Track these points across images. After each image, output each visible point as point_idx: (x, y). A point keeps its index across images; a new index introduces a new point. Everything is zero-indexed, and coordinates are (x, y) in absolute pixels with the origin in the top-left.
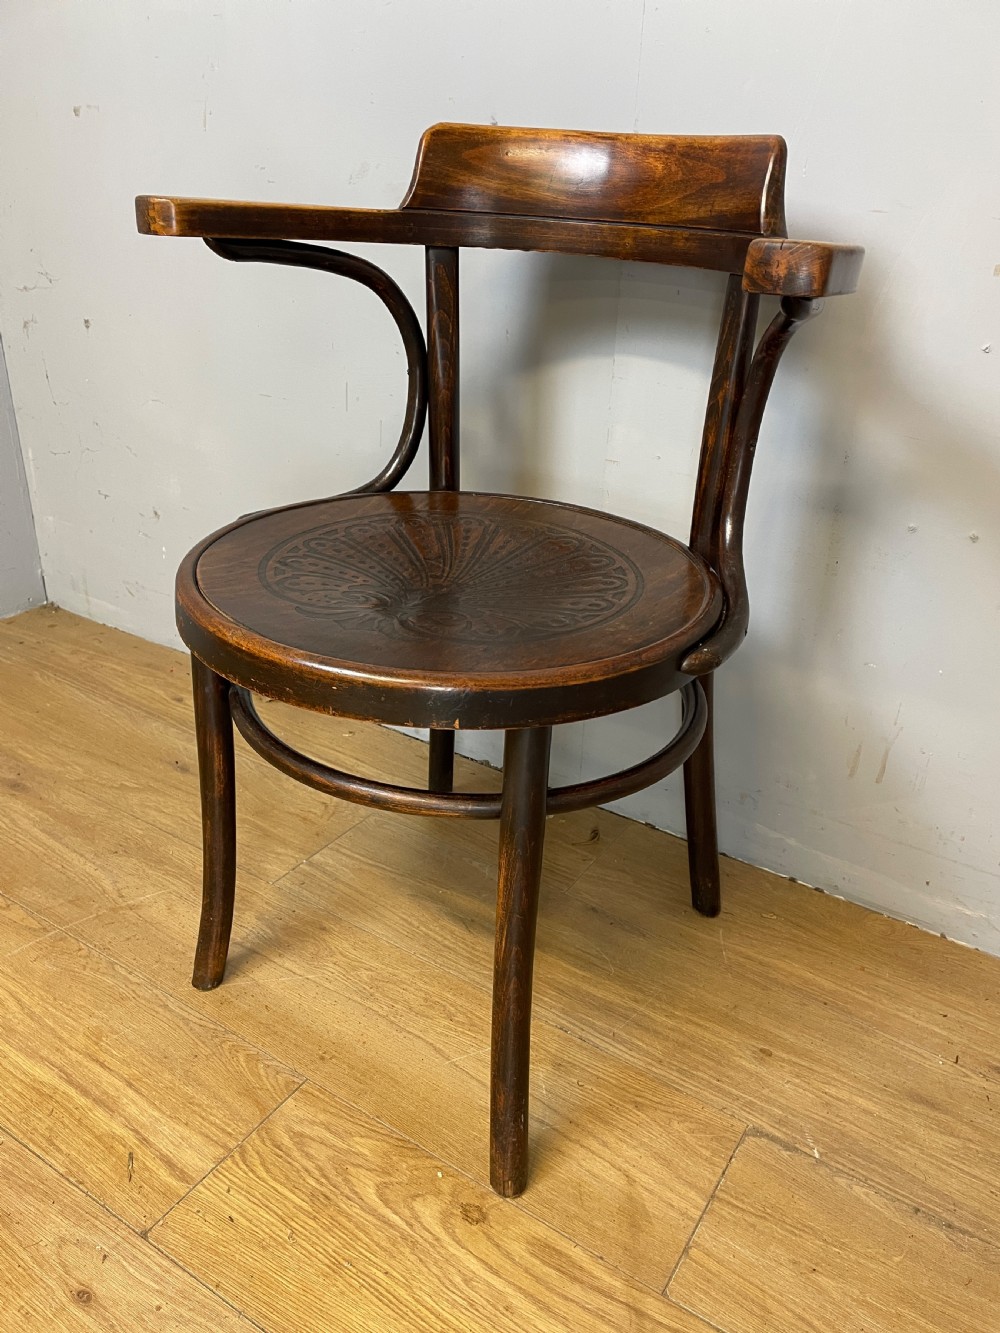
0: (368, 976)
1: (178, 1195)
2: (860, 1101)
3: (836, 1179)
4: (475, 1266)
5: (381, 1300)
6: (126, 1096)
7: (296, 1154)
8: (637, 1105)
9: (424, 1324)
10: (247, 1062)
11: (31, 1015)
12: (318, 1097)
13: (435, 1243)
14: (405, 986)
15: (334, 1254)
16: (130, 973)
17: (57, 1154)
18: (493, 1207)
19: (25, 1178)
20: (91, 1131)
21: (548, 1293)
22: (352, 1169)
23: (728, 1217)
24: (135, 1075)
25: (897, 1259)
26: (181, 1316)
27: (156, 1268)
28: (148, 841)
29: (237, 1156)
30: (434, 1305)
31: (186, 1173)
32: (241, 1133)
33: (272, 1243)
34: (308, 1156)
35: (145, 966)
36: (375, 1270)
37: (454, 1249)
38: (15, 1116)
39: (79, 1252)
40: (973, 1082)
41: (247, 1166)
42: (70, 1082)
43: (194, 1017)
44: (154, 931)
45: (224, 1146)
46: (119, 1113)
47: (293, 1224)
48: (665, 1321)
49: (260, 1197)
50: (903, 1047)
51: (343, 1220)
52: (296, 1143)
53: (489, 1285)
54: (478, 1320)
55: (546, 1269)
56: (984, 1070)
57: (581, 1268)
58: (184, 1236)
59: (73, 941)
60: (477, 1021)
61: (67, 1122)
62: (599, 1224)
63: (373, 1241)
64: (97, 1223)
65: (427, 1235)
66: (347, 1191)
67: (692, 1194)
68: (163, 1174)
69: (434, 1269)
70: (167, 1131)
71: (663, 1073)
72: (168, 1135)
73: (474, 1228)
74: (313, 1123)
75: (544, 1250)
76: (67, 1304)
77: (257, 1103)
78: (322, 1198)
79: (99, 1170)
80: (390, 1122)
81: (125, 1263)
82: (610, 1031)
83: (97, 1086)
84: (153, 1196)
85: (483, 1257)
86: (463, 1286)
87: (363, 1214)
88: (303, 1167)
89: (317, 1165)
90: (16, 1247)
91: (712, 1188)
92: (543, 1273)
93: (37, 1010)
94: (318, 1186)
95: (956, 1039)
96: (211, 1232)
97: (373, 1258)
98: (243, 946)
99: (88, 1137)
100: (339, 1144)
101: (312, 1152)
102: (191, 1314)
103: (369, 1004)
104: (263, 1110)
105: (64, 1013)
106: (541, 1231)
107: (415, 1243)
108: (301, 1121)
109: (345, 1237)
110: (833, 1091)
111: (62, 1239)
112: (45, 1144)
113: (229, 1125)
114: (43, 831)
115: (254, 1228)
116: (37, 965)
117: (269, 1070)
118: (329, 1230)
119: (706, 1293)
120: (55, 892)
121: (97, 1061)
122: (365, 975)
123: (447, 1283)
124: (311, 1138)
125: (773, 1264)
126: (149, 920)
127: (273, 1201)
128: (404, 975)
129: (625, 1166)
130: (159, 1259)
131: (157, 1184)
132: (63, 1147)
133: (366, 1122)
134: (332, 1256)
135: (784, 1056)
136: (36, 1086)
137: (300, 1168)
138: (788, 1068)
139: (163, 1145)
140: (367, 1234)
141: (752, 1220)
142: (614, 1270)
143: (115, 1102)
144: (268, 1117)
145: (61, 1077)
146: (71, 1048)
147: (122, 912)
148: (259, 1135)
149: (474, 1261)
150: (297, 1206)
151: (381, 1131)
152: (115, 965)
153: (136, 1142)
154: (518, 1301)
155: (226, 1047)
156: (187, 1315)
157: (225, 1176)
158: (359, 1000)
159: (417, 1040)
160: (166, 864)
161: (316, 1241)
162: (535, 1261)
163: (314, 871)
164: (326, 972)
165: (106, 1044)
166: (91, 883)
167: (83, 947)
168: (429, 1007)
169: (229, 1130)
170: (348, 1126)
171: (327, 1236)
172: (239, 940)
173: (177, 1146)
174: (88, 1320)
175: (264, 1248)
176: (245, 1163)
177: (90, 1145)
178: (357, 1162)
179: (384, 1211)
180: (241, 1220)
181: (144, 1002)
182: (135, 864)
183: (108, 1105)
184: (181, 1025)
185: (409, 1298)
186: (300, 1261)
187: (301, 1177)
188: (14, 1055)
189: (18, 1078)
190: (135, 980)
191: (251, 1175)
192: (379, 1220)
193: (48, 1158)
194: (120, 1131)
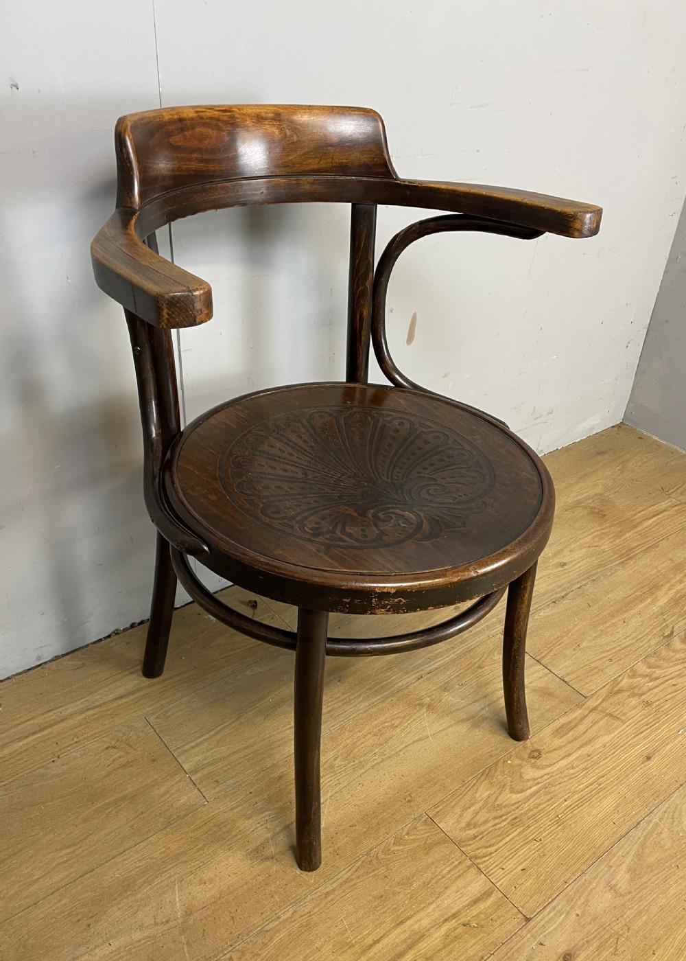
0: (341, 761)
1: (502, 897)
4: (564, 762)
5: (580, 806)
6: (412, 925)
7: (482, 829)
8: (480, 667)
10: (401, 845)
12: (441, 810)
13: (550, 775)
14: (358, 743)
16: (279, 918)
18: (532, 746)
20: (439, 951)
21: (582, 738)
22: (498, 802)
23: (549, 661)
24: (393, 919)
25: (576, 619)
26: (583, 903)
27: (552, 914)
28: (86, 895)
29: (477, 861)
30: (584, 785)
31: (484, 892)
32: (461, 856)
33: (541, 851)
34: (486, 822)
35: (273, 906)
36: (563, 805)
37: (554, 768)
41: (486, 856)
43: (346, 874)
44: (231, 897)
45: (469, 867)
46: (427, 931)
47: (530, 838)
48: (599, 702)
49: (510, 852)
51: (531, 813)
52: (475, 827)
53: (576, 759)
55: (570, 734)
57: (571, 722)
58: (531, 897)
60: (401, 715)
62: (547, 707)
63: (546, 802)
64: (516, 948)
65: (545, 777)
66: (513, 808)
68: (482, 906)
69: (566, 779)
70: (450, 901)
71: (462, 649)
72: (452, 900)
73: (544, 756)
74: (461, 816)
75: (559, 732)
77: (438, 844)
78: (515, 821)
79: (473, 946)
80: (468, 777)
81: (547, 932)
83: (396, 946)
84: (499, 913)
85: (560, 757)
86: (575, 770)
87: (529, 803)
88: (493, 826)
89: (493, 819)
92: (570, 737)
94: (508, 821)
96: (531, 881)
97: (555, 805)
98: (278, 833)
99: (444, 953)
100: (478, 805)
101: (483, 820)
102: (582, 898)
103: (369, 766)
104: (445, 842)
106: (548, 731)
107: (549, 784)
108: (458, 822)
109: (542, 814)
113: (453, 862)
115: (530, 858)
117: (412, 833)
118: (537, 822)
119: (587, 683)
121: (371, 946)
123: (573, 776)
124: (472, 819)
125: (575, 656)
126: (213, 900)
127: (514, 846)
130: (545, 913)
131: (490, 910)
133: (466, 788)
134: (553, 823)
137: (493, 828)
139: (461, 904)
140: (541, 804)
141: (552, 654)
142: (572, 710)
143: (416, 934)
144: (451, 840)
147: (191, 922)
148: (464, 846)
149: (562, 762)
150: (520, 834)
151: (474, 782)
152: (265, 929)
153: (454, 921)
154: (585, 750)
155: (383, 856)
156: (582, 900)
157: (492, 869)
158: (363, 771)
159: (408, 748)
160: (134, 882)
161: (542, 829)
162: (565, 737)
163: (205, 772)
164: (329, 784)
165: (355, 938)
166: (131, 949)
167: (228, 956)
168: (381, 735)
169: (456, 863)
170: (466, 798)
171: (540, 823)
172: (269, 835)
173: (463, 896)
174: (583, 956)
175: (544, 855)
176: (483, 857)
177: (451, 952)
178: (494, 799)
179: (528, 793)
180: (524, 864)
181: (317, 909)
182: (119, 909)
183: (419, 937)
184: (351, 884)
185: (581, 793)
186: (554, 839)
187: (499, 829)
190: (288, 914)
191: (492, 855)
192: (532, 797)
194: (443, 930)
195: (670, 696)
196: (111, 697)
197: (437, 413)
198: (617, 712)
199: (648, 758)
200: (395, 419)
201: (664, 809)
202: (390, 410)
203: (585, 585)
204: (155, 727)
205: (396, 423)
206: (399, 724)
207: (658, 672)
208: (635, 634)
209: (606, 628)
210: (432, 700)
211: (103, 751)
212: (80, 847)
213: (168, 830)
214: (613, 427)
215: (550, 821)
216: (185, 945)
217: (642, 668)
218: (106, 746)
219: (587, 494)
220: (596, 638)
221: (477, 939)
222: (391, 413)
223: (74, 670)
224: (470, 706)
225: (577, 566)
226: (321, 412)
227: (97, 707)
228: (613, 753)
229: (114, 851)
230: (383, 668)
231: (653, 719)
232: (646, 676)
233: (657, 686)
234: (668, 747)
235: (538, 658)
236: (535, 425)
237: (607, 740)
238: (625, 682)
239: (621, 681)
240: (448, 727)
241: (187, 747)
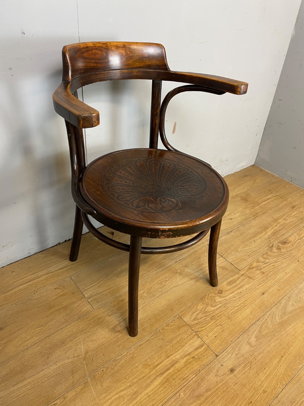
0: (146, 294)
1: (207, 347)
4: (231, 295)
5: (237, 312)
6: (173, 358)
7: (200, 321)
8: (199, 258)
10: (168, 327)
11: (130, 386)
12: (184, 313)
13: (226, 300)
14: (153, 287)
16: (121, 355)
17: (189, 377)
18: (219, 288)
19: (195, 386)
20: (183, 368)
21: (238, 286)
22: (206, 310)
24: (165, 355)
25: (236, 240)
26: (238, 350)
27: (226, 354)
28: (47, 345)
29: (198, 333)
30: (239, 304)
31: (201, 345)
32: (192, 331)
33: (223, 329)
35: (119, 350)
36: (231, 312)
37: (228, 297)
38: (172, 390)
39: (219, 372)
42: (163, 373)
43: (147, 338)
44: (103, 346)
45: (195, 335)
46: (178, 360)
47: (218, 324)
48: (245, 272)
49: (210, 330)
51: (218, 315)
52: (197, 320)
53: (236, 294)
55: (233, 285)
57: (234, 280)
58: (218, 347)
59: (97, 373)
60: (169, 276)
61: (178, 374)
62: (225, 274)
63: (224, 311)
64: (212, 367)
65: (224, 301)
66: (212, 313)
68: (200, 350)
69: (231, 302)
71: (192, 251)
72: (188, 348)
73: (223, 293)
74: (192, 316)
75: (230, 283)
76: (233, 374)
77: (183, 326)
78: (212, 318)
79: (196, 366)
80: (195, 301)
81: (224, 361)
83: (167, 366)
84: (206, 353)
85: (230, 293)
86: (235, 298)
87: (218, 311)
88: (204, 320)
89: (204, 317)
90: (217, 387)
93: (128, 384)
94: (210, 318)
96: (218, 341)
97: (228, 311)
98: (121, 322)
99: (185, 369)
100: (198, 311)
101: (200, 317)
102: (238, 347)
103: (157, 296)
104: (185, 325)
105: (133, 376)
106: (225, 283)
107: (225, 303)
108: (190, 318)
109: (222, 315)
111: (216, 375)
112: (185, 380)
113: (188, 334)
115: (218, 332)
116: (105, 385)
117: (173, 322)
119: (240, 265)
121: (157, 365)
123: (235, 300)
124: (196, 317)
125: (235, 254)
126: (96, 348)
127: (212, 327)
130: (224, 353)
131: (202, 352)
132: (187, 375)
133: (194, 305)
136: (162, 384)
139: (191, 350)
140: (222, 311)
141: (227, 253)
142: (234, 275)
143: (174, 361)
144: (188, 325)
145: (161, 376)
146: (149, 373)
147: (88, 356)
148: (193, 327)
149: (230, 295)
150: (214, 323)
151: (197, 303)
152: (116, 359)
153: (189, 356)
154: (239, 291)
155: (162, 331)
157: (203, 336)
158: (154, 298)
159: (171, 289)
160: (66, 340)
161: (223, 321)
162: (231, 286)
163: (94, 298)
164: (141, 303)
165: (151, 363)
166: (64, 367)
167: (102, 369)
168: (161, 284)
169: (190, 334)
170: (194, 309)
171: (222, 318)
172: (118, 323)
173: (192, 346)
174: (238, 370)
175: (223, 331)
176: (200, 332)
177: (187, 368)
178: (204, 309)
179: (217, 307)
180: (216, 334)
181: (136, 351)
182: (60, 351)
183: (176, 362)
185: (237, 307)
186: (227, 325)
187: (206, 321)
188: (147, 391)
189: (157, 390)
190: (125, 353)
191: (204, 331)
192: (219, 308)
193: (190, 379)
194: (185, 360)
195: (272, 270)
196: (57, 269)
197: (184, 161)
198: (252, 276)
199: (263, 294)
200: (168, 163)
201: (269, 313)
202: (166, 159)
203: (240, 227)
204: (74, 280)
205: (168, 164)
206: (168, 280)
207: (267, 261)
208: (259, 246)
209: (247, 244)
210: (181, 271)
211: (54, 290)
212: (45, 327)
213: (79, 321)
214: (251, 166)
215: (226, 318)
216: (85, 365)
217: (261, 259)
218: (55, 288)
219: (240, 192)
220: (243, 247)
221: (198, 363)
222: (166, 160)
223: (43, 258)
224: (196, 273)
225: (237, 220)
226: (140, 160)
227: (52, 272)
228: (250, 292)
229: (58, 329)
230: (162, 258)
231: (265, 279)
232: (263, 262)
233: (267, 266)
234: (271, 289)
235: (221, 255)
236: (221, 165)
237: (247, 287)
238: (255, 264)
239: (253, 264)
240: (187, 281)
241: (86, 289)
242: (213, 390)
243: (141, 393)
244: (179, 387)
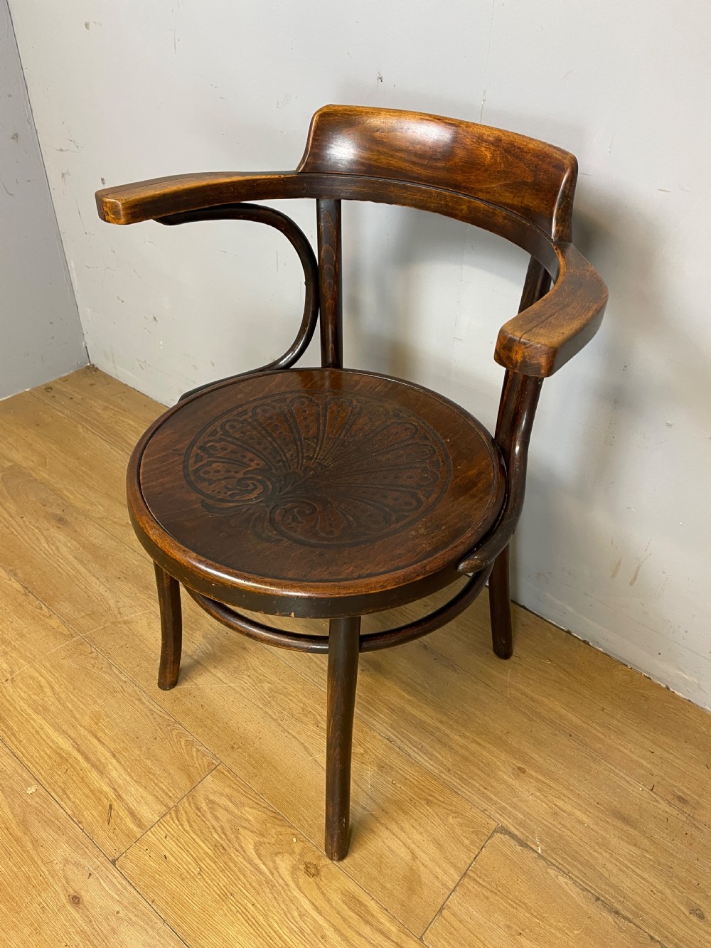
0: (269, 688)
1: (136, 837)
2: (578, 813)
3: (549, 870)
4: (306, 905)
5: (247, 922)
6: (112, 764)
7: (209, 816)
8: (428, 802)
9: (271, 941)
10: (186, 746)
11: (59, 699)
12: (226, 776)
13: (285, 887)
14: (291, 698)
15: (223, 888)
16: (121, 673)
17: (67, 801)
18: (323, 866)
19: (48, 815)
20: (89, 787)
21: (349, 930)
22: (241, 830)
23: (472, 890)
24: (117, 749)
25: (576, 932)
26: (130, 919)
27: (119, 886)
28: (141, 571)
29: (173, 812)
30: (279, 929)
31: (142, 822)
32: (177, 798)
33: (188, 876)
34: (217, 819)
35: (131, 668)
36: (246, 902)
37: (296, 893)
38: (45, 772)
39: (75, 869)
40: (660, 806)
41: (178, 820)
42: (79, 750)
43: (156, 709)
44: (138, 642)
45: (166, 806)
46: (106, 775)
47: (202, 864)
49: (184, 843)
50: (617, 775)
51: (231, 865)
52: (210, 808)
53: (315, 920)
54: (304, 942)
55: (351, 913)
56: (670, 797)
57: (373, 916)
58: (137, 866)
59: (88, 646)
61: (75, 779)
62: (388, 885)
63: (248, 881)
64: (87, 851)
65: (281, 881)
66: (236, 845)
67: (452, 871)
68: (129, 821)
69: (283, 905)
70: (133, 792)
71: (449, 779)
72: (134, 794)
73: (311, 880)
74: (221, 794)
75: (352, 901)
76: (65, 903)
77: (189, 776)
78: (221, 848)
79: (92, 815)
80: (269, 799)
81: (101, 880)
82: (420, 744)
83: (94, 755)
84: (121, 835)
85: (313, 900)
86: (298, 919)
87: (245, 863)
88: (212, 825)
89: (221, 825)
90: (39, 862)
91: (466, 867)
92: (349, 916)
93: (63, 696)
94: (219, 840)
95: (656, 771)
96: (153, 865)
97: (246, 893)
98: (192, 658)
99: (87, 791)
100: (236, 811)
101: (219, 815)
102: (136, 918)
103: (267, 710)
104: (192, 782)
105: (79, 700)
106: (352, 887)
107: (273, 886)
108: (215, 792)
109: (232, 877)
110: (560, 803)
111: (66, 860)
112: (61, 793)
113: (170, 791)
114: (76, 558)
115: (178, 865)
116: (65, 662)
117: (199, 754)
118: (222, 871)
119: (448, 941)
120: (80, 607)
121: (96, 737)
122: (266, 686)
123: (289, 915)
124: (219, 806)
125: (495, 927)
126: (136, 633)
127: (191, 847)
128: (292, 689)
129: (413, 846)
130: (121, 880)
131: (124, 827)
132: (71, 796)
133: (254, 797)
134: (222, 889)
135: (533, 773)
136: (58, 750)
137: (210, 825)
138: (534, 783)
139: (130, 801)
140: (244, 876)
142: (393, 919)
143: (104, 768)
144: (194, 788)
145: (74, 746)
146: (81, 725)
147: (119, 625)
148: (188, 799)
149: (307, 902)
150: (206, 853)
151: (263, 805)
152: (112, 666)
153: (114, 797)
154: (330, 933)
155: (174, 734)
156: (134, 919)
157: (165, 827)
158: (261, 706)
159: (293, 739)
160: (150, 590)
161: (214, 877)
162: (344, 906)
164: (242, 682)
165: (102, 724)
166: (102, 601)
168: (305, 715)
169: (170, 794)
170: (243, 799)
171: (221, 875)
172: (190, 653)
173: (138, 803)
174: (76, 915)
175: (183, 879)
177: (87, 796)
178: (245, 825)
179: (257, 861)
180: (172, 858)
181: (127, 695)
183: (100, 769)
184: (148, 714)
185: (265, 924)
186: (203, 890)
187: (210, 832)
188: (47, 727)
189: (48, 744)
190: (123, 678)
191: (180, 827)
192: (254, 867)
193: (62, 803)
194: (106, 789)
210: (362, 754)
215: (224, 886)
221: (97, 817)
224: (364, 794)
242: (33, 853)
243: (44, 718)
244: (48, 783)
